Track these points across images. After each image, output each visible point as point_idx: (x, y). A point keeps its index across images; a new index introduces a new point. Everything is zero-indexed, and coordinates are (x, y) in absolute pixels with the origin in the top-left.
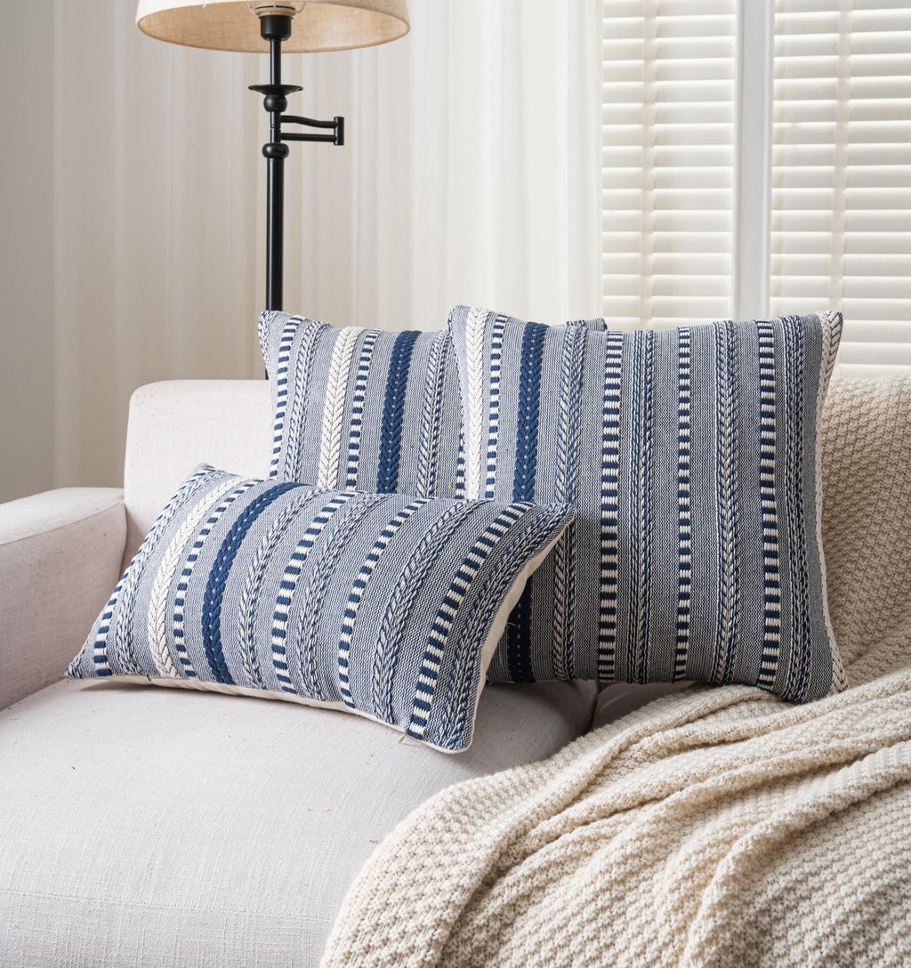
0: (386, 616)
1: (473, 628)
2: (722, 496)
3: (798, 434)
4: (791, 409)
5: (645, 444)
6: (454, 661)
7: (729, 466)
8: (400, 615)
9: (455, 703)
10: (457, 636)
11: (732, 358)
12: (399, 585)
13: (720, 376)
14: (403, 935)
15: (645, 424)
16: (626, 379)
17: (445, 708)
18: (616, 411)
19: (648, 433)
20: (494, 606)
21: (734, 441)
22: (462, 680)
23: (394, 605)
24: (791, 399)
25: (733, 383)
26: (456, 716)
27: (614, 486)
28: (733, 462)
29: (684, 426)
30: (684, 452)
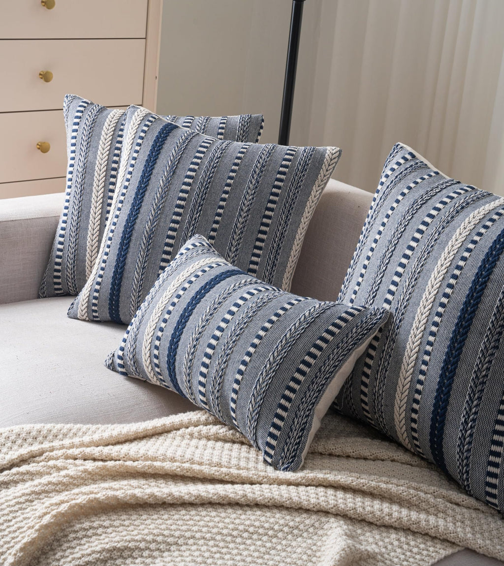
0: (256, 387)
1: (309, 396)
2: (230, 250)
3: (286, 222)
4: (285, 208)
5: (197, 214)
6: (294, 419)
7: (239, 235)
8: (264, 387)
9: (290, 447)
10: (298, 402)
11: (262, 172)
12: (266, 367)
13: (251, 182)
15: (200, 202)
16: (199, 174)
17: (283, 450)
18: (187, 192)
19: (200, 208)
20: (326, 381)
21: (246, 221)
22: (298, 431)
23: (261, 380)
24: (287, 202)
25: (256, 187)
26: (290, 454)
27: (174, 234)
28: (242, 233)
29: (221, 207)
30: (217, 222)
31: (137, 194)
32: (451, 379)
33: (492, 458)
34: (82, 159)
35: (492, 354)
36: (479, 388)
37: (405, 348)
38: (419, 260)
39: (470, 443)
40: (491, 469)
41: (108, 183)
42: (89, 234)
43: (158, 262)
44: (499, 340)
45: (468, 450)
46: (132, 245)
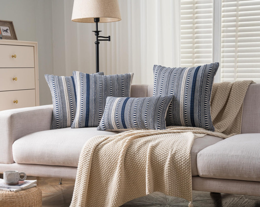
0: (151, 115)
4: (126, 88)
5: (106, 92)
11: (118, 80)
12: (152, 110)
13: (116, 82)
14: (91, 146)
15: (106, 89)
16: (103, 82)
17: (162, 126)
18: (101, 87)
25: (118, 84)
27: (101, 98)
28: (118, 95)
29: (111, 90)
30: (111, 93)
31: (87, 90)
32: (193, 103)
33: (205, 118)
34: (59, 89)
35: (201, 96)
36: (200, 103)
37: (180, 101)
38: (177, 82)
39: (200, 116)
40: (206, 120)
41: (69, 94)
42: (67, 108)
43: (99, 106)
44: (201, 93)
45: (200, 117)
46: (90, 103)
